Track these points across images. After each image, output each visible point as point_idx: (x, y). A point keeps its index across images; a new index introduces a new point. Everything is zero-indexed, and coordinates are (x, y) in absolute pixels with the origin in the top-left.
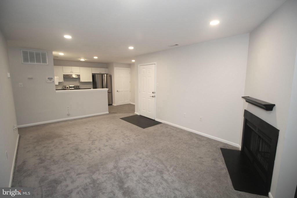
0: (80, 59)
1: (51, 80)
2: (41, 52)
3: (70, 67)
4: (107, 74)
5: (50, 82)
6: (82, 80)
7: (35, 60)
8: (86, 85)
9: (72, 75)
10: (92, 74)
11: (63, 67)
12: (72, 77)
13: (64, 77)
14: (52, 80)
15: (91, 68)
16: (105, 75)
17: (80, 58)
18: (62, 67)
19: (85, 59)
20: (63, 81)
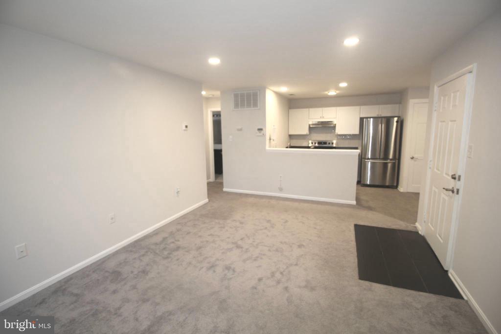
0: (326, 93)
1: (260, 132)
2: (252, 92)
3: (320, 109)
4: (399, 117)
5: (260, 134)
6: (339, 130)
7: (252, 104)
8: (348, 141)
10: (361, 118)
11: (310, 109)
12: (332, 125)
14: (262, 132)
15: (358, 108)
17: (328, 90)
18: (308, 109)
19: (338, 92)
20: (308, 132)
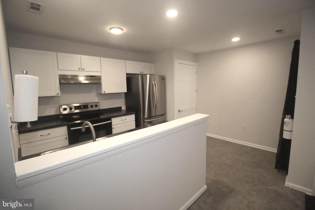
8: (111, 100)
9: (77, 76)
10: (127, 74)
11: (59, 54)
13: (63, 81)
15: (124, 61)
16: (148, 76)
18: (55, 54)
20: (59, 92)
